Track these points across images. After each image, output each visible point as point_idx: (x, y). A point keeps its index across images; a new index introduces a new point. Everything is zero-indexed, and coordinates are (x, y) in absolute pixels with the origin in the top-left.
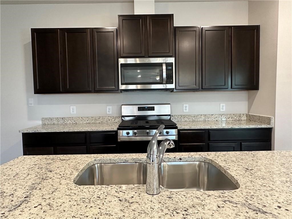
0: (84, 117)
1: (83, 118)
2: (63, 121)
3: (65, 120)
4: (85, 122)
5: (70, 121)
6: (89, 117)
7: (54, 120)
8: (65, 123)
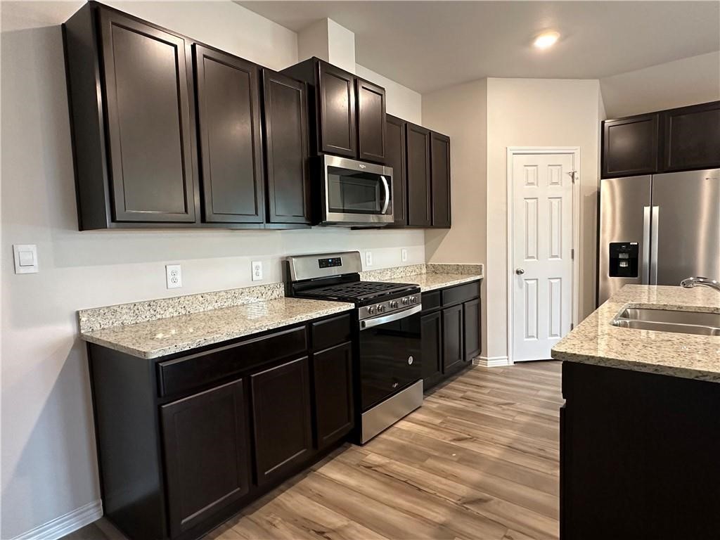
0: (207, 293)
1: (205, 295)
2: (152, 312)
3: (158, 309)
4: (210, 308)
5: (171, 310)
6: (219, 292)
7: (124, 311)
8: (159, 316)
